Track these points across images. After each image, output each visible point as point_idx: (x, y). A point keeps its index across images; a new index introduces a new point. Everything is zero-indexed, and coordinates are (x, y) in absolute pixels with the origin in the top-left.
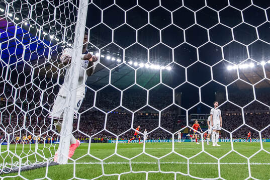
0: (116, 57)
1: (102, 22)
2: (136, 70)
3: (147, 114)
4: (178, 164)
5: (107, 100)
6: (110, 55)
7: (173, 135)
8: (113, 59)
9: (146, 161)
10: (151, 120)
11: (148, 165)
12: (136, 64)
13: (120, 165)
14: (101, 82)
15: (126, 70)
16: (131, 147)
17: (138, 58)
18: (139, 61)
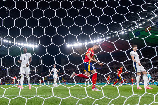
2: (21, 48)
8: (7, 41)
12: (19, 44)
18: (20, 42)
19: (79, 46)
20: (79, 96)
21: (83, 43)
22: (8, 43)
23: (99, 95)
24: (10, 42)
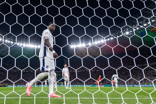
0: (11, 40)
1: (5, 22)
2: (22, 48)
3: (27, 71)
4: (44, 99)
5: (6, 64)
6: (7, 39)
7: (42, 83)
8: (9, 42)
9: (27, 97)
10: (29, 75)
11: (27, 99)
12: (21, 44)
13: (13, 99)
14: (2, 54)
15: (16, 47)
16: (19, 89)
17: (22, 41)
18: (23, 43)
19: (82, 47)
20: (82, 98)
21: (87, 43)
22: (10, 43)
23: (103, 97)
24: (12, 42)
